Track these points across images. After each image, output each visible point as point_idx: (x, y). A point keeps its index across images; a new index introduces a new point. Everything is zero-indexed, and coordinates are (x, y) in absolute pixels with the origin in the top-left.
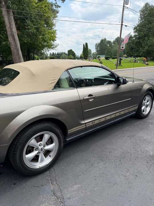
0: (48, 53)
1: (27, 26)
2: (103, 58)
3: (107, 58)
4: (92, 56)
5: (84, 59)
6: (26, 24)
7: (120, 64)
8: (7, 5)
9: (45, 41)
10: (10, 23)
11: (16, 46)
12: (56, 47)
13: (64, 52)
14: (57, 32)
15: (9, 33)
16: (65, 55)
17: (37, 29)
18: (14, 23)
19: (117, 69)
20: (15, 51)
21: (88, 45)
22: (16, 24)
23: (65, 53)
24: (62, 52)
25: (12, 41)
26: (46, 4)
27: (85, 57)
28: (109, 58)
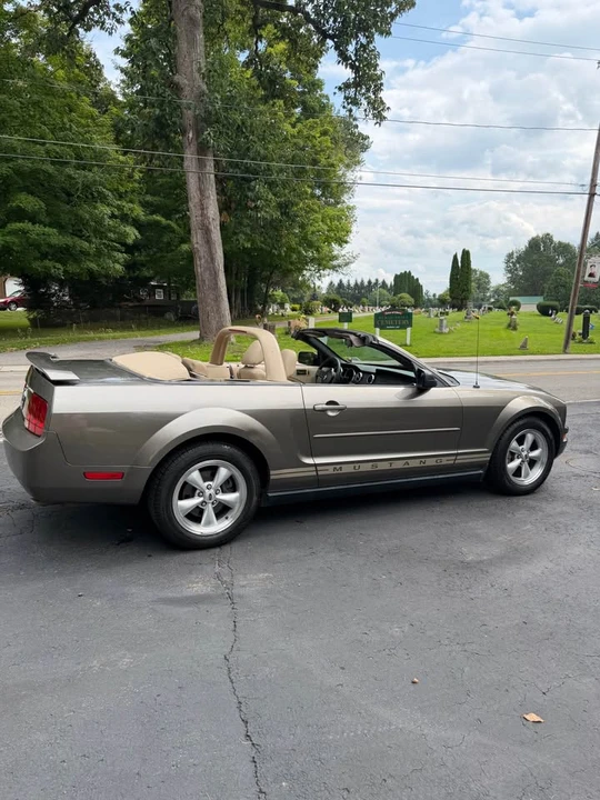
0: (318, 283)
1: (254, 201)
2: (529, 306)
3: (544, 311)
4: (490, 297)
5: (453, 307)
6: (250, 194)
7: (585, 334)
8: (200, 140)
9: (310, 245)
10: (202, 191)
11: (213, 260)
12: (347, 264)
13: (380, 281)
14: (356, 212)
15: (195, 221)
16: (385, 292)
17: (284, 208)
18: (214, 189)
19: (565, 353)
20: (207, 276)
21: (471, 259)
22: (221, 191)
23: (384, 282)
24: (373, 281)
25: (202, 246)
26: (327, 127)
27: (455, 301)
28: (553, 308)
